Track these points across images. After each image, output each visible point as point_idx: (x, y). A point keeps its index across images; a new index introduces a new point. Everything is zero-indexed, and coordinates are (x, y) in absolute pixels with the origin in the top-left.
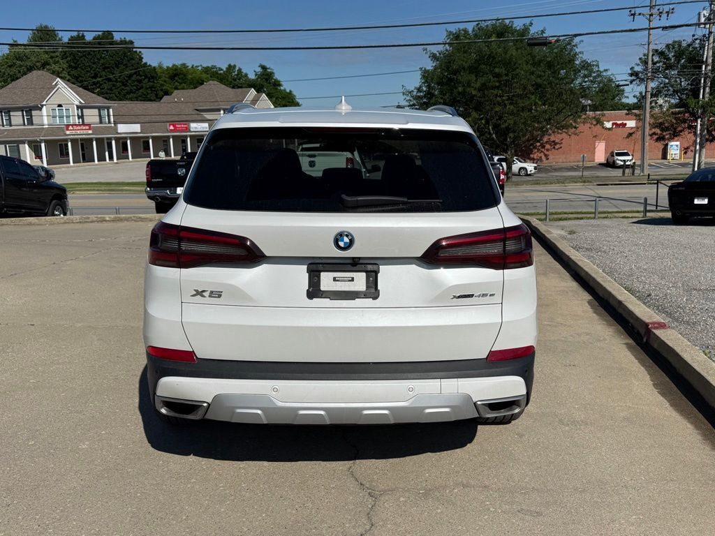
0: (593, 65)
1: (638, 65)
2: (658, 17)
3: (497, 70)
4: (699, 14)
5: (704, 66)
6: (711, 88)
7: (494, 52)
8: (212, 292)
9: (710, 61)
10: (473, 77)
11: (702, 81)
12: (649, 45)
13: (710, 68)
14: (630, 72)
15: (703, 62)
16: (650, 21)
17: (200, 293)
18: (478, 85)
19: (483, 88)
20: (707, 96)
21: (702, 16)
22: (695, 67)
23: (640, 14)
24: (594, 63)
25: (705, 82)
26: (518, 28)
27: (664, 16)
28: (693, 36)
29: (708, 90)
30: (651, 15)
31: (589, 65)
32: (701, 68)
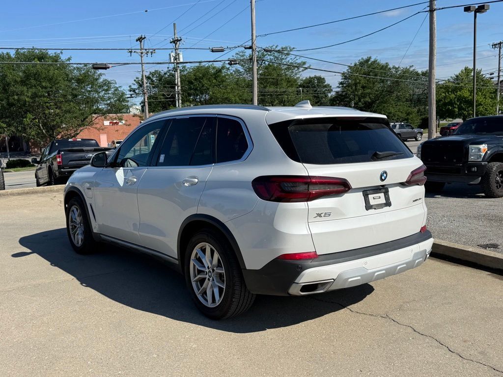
0: (112, 83)
1: (134, 84)
2: (146, 55)
3: (44, 84)
4: (170, 55)
5: (176, 87)
6: (182, 100)
7: (40, 71)
8: (325, 214)
9: (179, 84)
10: (25, 88)
11: (177, 96)
12: (143, 72)
13: (180, 88)
14: (129, 89)
15: (175, 84)
16: (141, 57)
17: (319, 215)
18: (30, 94)
19: (34, 96)
20: (180, 105)
21: (172, 56)
22: (172, 87)
23: (135, 52)
24: (112, 82)
25: (178, 96)
26: (51, 55)
27: (149, 54)
28: (168, 68)
29: (180, 101)
30: (142, 53)
31: (109, 83)
32: (174, 88)
